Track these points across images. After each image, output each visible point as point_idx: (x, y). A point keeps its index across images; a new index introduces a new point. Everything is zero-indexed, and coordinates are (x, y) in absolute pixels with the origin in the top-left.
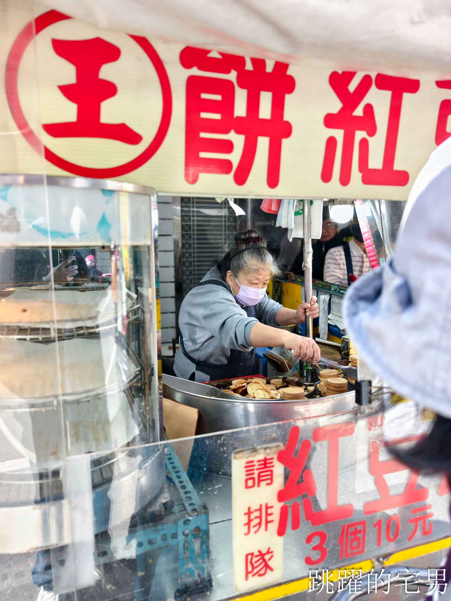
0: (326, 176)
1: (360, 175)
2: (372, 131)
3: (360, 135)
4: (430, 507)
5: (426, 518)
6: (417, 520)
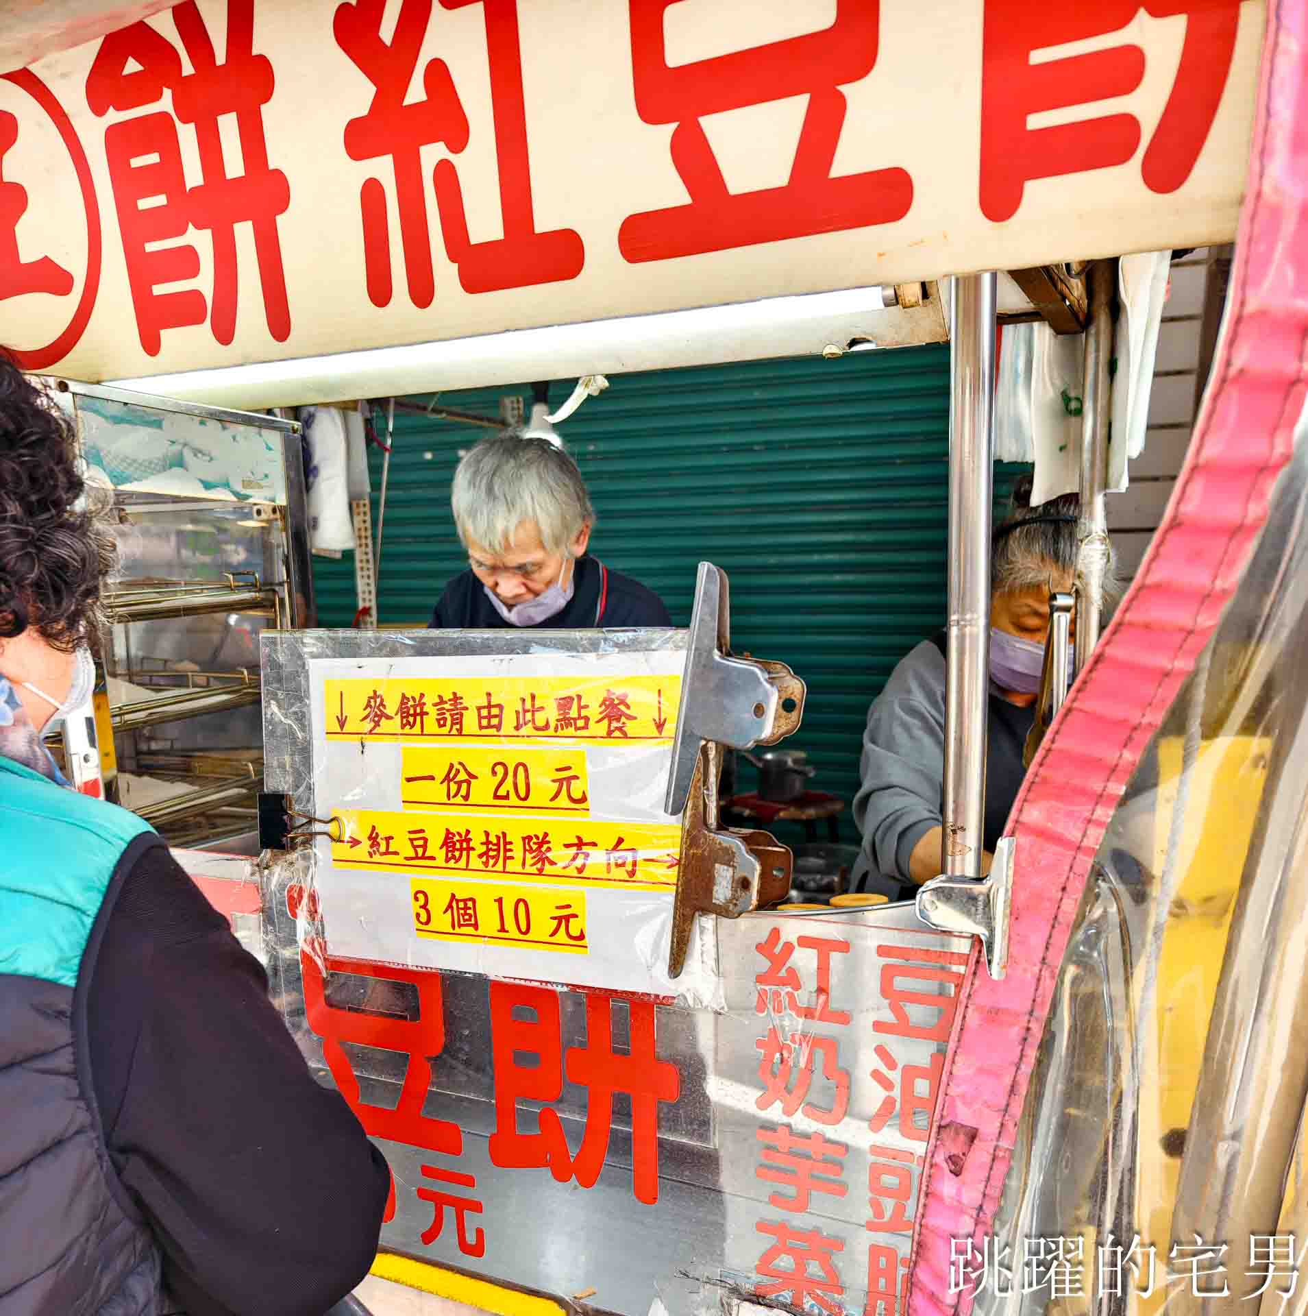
0: (380, 293)
1: (454, 270)
2: (458, 135)
3: (432, 154)
4: (469, 1181)
5: (464, 1206)
6: (440, 1201)
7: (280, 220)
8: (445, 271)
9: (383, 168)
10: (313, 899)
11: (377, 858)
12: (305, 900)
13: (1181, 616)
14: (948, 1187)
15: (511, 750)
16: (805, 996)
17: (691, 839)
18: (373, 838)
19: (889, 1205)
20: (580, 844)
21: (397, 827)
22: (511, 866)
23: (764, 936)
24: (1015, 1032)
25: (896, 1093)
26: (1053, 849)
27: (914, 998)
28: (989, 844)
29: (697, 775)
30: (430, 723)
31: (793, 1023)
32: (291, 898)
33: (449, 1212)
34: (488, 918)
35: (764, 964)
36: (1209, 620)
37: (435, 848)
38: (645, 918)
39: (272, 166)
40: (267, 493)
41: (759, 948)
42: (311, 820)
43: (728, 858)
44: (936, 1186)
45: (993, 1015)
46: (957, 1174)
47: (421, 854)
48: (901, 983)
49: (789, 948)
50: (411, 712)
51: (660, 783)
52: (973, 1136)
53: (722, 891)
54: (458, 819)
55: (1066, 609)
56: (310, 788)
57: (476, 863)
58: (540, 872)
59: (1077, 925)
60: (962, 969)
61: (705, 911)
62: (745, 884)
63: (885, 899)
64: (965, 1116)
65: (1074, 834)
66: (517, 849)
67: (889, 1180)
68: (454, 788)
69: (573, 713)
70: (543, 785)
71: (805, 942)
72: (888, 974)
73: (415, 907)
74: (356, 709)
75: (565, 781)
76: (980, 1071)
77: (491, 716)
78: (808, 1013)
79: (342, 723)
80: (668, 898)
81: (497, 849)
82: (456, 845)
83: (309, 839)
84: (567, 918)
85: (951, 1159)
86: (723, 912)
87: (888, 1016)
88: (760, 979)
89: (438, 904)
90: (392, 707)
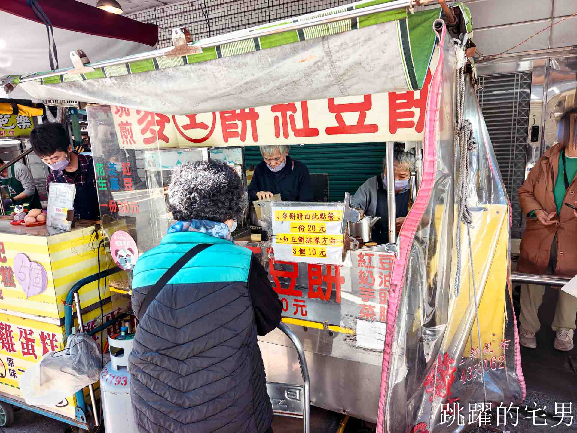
0: (277, 135)
1: (293, 133)
2: (294, 111)
3: (289, 113)
4: (304, 302)
5: (302, 306)
6: (297, 306)
7: (257, 121)
8: (291, 133)
9: (279, 114)
10: (272, 250)
11: (285, 242)
12: (270, 250)
13: (421, 207)
14: (393, 295)
15: (312, 223)
16: (367, 264)
17: (346, 238)
18: (285, 238)
19: (383, 299)
20: (325, 238)
21: (290, 236)
22: (311, 243)
23: (359, 254)
24: (402, 268)
25: (383, 280)
26: (407, 238)
27: (386, 263)
28: (396, 239)
29: (346, 227)
30: (296, 218)
31: (364, 269)
32: (267, 250)
33: (299, 308)
34: (307, 252)
35: (359, 259)
36: (423, 212)
37: (297, 240)
38: (337, 251)
39: (255, 111)
40: (239, 162)
41: (358, 256)
42: (272, 236)
43: (353, 241)
44: (391, 295)
45: (399, 265)
46: (394, 292)
47: (294, 241)
48: (383, 261)
49: (363, 256)
50: (292, 216)
51: (339, 228)
52: (396, 286)
53: (352, 246)
54: (301, 235)
55: (414, 175)
56: (271, 229)
57: (305, 242)
58: (317, 244)
59: (411, 250)
60: (393, 258)
61: (348, 250)
62: (356, 245)
63: (376, 244)
64: (395, 283)
65: (410, 236)
66: (313, 240)
67: (383, 295)
68: (301, 229)
69: (323, 216)
70: (317, 229)
71: (366, 254)
72: (380, 260)
73: (293, 251)
74: (281, 216)
75: (322, 228)
76: (397, 275)
77: (307, 217)
78: (367, 267)
79: (278, 218)
80: (341, 248)
81: (309, 240)
82: (301, 239)
83: (271, 239)
84: (323, 252)
85: (393, 290)
86: (351, 250)
87: (381, 267)
88: (359, 261)
89: (297, 250)
90: (288, 215)
